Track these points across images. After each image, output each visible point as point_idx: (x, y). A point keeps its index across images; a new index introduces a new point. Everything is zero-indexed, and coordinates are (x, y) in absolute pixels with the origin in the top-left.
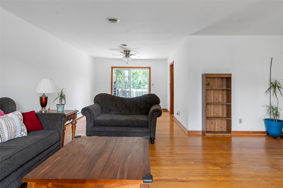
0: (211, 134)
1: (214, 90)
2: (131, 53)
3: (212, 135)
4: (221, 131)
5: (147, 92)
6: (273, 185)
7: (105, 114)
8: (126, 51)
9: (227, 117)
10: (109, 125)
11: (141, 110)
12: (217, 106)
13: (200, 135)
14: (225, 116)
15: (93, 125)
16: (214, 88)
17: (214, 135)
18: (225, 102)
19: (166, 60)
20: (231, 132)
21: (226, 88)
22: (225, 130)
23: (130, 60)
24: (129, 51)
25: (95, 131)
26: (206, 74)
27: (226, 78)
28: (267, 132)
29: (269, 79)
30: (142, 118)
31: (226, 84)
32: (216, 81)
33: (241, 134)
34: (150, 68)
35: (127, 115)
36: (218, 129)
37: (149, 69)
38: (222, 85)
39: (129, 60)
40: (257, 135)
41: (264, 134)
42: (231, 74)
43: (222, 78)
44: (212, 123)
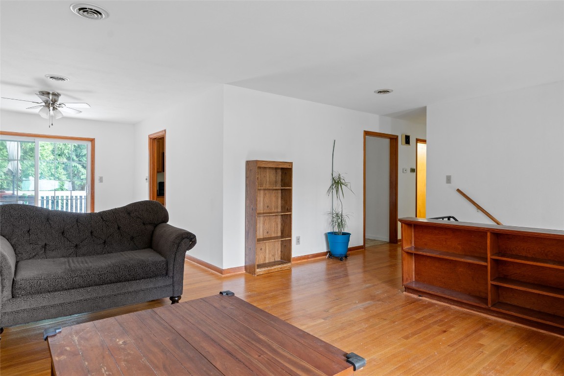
0: (263, 269)
1: (265, 190)
2: (60, 100)
3: (264, 271)
4: (273, 261)
5: (83, 197)
6: (395, 322)
7: (33, 261)
8: (48, 93)
9: (282, 237)
10: (65, 287)
11: (132, 238)
12: (269, 217)
13: (242, 274)
14: (279, 234)
15: (10, 296)
16: (264, 186)
17: (269, 270)
18: (279, 210)
19: (133, 126)
20: (292, 260)
21: (282, 186)
22: (279, 259)
23: (59, 117)
24: (56, 95)
25: (17, 312)
26: (257, 161)
27: (282, 169)
28: (329, 252)
29: (331, 172)
30: (147, 256)
31: (282, 180)
32: (267, 174)
33: (299, 261)
34: (92, 141)
35: (98, 254)
36: (269, 259)
37: (89, 144)
38: (276, 182)
39: (57, 118)
40: (317, 259)
41: (324, 257)
42: (292, 163)
43: (276, 169)
44: (261, 249)
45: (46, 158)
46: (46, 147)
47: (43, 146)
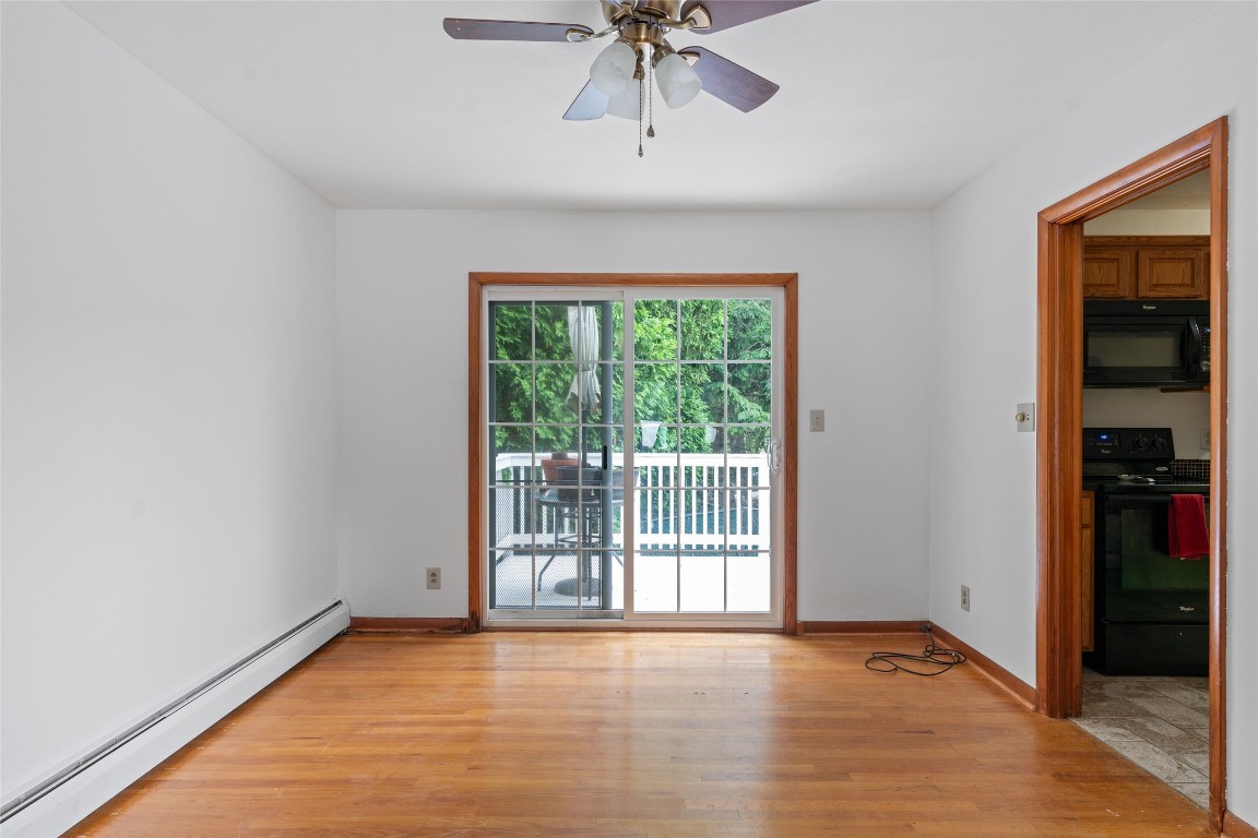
45: (664, 370)
46: (665, 342)
47: (659, 341)
